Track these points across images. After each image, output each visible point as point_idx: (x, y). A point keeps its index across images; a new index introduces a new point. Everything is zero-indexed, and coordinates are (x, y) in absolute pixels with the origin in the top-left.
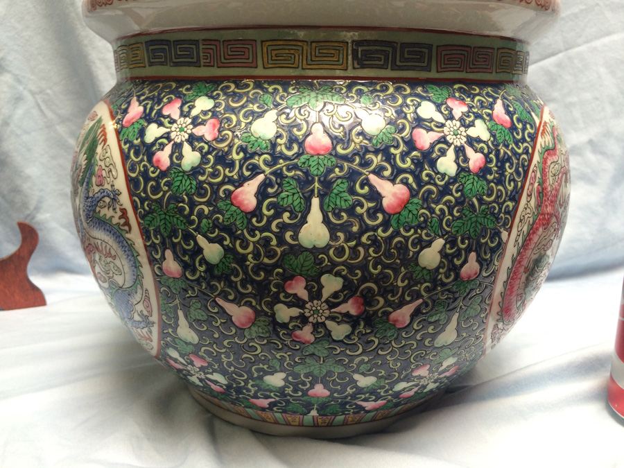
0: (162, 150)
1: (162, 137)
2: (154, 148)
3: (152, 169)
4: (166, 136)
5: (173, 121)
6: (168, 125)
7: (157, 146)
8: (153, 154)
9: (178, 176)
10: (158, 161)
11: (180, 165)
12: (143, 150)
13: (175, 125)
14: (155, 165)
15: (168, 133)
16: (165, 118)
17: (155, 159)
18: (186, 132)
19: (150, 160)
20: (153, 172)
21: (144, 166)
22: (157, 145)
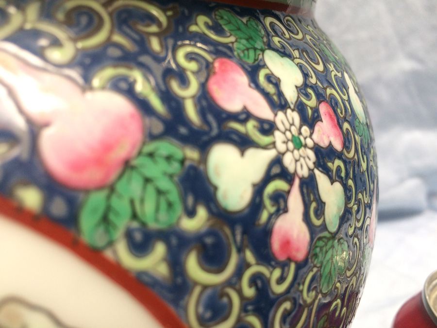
0: (286, 211)
1: (268, 178)
2: (264, 216)
3: (277, 273)
4: (276, 170)
5: (267, 128)
6: (265, 140)
7: (269, 208)
8: (267, 232)
9: (327, 252)
10: (286, 244)
11: (324, 227)
12: (235, 236)
13: (278, 137)
14: (282, 258)
15: (278, 161)
16: (244, 122)
17: (276, 244)
18: (306, 146)
19: (265, 256)
20: (281, 280)
21: (255, 280)
22: (267, 202)
